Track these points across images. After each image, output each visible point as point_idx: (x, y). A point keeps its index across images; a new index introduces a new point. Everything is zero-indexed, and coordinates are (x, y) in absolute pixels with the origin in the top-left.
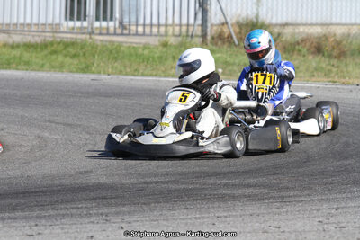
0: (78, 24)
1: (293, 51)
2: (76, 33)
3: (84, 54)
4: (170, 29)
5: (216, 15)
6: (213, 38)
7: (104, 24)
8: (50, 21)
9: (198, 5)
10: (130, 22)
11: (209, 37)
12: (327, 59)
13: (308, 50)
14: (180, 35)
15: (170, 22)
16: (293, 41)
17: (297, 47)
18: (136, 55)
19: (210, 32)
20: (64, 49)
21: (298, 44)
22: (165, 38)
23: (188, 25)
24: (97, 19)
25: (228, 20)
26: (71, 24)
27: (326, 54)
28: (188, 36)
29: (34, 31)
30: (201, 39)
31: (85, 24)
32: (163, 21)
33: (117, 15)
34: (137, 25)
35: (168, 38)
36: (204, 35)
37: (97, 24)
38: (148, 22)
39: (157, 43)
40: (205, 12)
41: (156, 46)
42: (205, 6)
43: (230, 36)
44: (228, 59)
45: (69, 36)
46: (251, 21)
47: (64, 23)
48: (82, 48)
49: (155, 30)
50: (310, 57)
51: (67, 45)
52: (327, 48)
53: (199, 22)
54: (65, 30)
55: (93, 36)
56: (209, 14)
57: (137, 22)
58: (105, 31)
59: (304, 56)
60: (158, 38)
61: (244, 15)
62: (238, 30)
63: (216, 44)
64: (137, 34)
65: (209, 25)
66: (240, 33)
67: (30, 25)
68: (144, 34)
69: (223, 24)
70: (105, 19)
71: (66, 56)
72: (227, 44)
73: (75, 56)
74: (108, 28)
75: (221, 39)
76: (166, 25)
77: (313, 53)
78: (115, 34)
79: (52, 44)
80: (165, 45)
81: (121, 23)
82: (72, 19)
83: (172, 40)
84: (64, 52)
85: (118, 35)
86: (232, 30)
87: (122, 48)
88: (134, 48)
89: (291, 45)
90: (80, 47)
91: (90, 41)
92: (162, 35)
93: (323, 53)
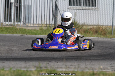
1: (87, 32)
3: (13, 32)
5: (60, 19)
9: (53, 16)
12: (100, 36)
13: (93, 32)
14: (47, 26)
15: (43, 23)
17: (89, 31)
21: (89, 30)
22: (41, 27)
24: (17, 21)
26: (7, 23)
28: (49, 27)
34: (31, 24)
35: (43, 27)
39: (39, 29)
40: (56, 18)
41: (38, 30)
42: (56, 16)
45: (7, 26)
48: (12, 30)
51: (7, 28)
52: (100, 31)
54: (5, 24)
60: (38, 28)
68: (33, 26)
71: (6, 32)
77: (95, 33)
79: (1, 28)
80: (41, 29)
83: (44, 28)
84: (6, 31)
87: (27, 30)
88: (30, 30)
89: (86, 30)
90: (11, 29)
91: (14, 28)
92: (40, 27)
93: (98, 33)
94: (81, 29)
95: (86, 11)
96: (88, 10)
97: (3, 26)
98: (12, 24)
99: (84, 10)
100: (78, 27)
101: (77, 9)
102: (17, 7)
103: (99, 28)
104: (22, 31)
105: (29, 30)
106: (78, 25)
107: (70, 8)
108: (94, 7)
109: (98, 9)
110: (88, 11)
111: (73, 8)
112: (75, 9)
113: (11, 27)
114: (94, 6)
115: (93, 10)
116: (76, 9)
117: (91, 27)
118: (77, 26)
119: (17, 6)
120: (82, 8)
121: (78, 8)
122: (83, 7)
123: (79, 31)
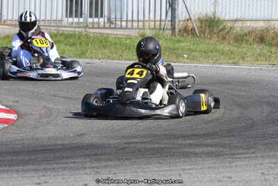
0: (76, 20)
1: (242, 41)
2: (74, 27)
3: (80, 43)
4: (147, 24)
5: (182, 13)
6: (180, 31)
7: (96, 20)
8: (54, 18)
9: (168, 5)
10: (116, 18)
11: (177, 30)
12: (268, 47)
13: (253, 40)
14: (154, 29)
15: (147, 18)
17: (245, 38)
18: (121, 44)
19: (178, 26)
21: (246, 35)
22: (142, 31)
23: (161, 21)
24: (91, 16)
25: (192, 17)
26: (70, 20)
27: (267, 43)
28: (160, 29)
30: (171, 32)
31: (81, 20)
32: (141, 18)
33: (106, 13)
34: (121, 21)
35: (145, 31)
36: (173, 29)
37: (90, 20)
38: (130, 18)
39: (137, 35)
40: (174, 11)
42: (174, 6)
43: (193, 29)
44: (192, 47)
45: (69, 29)
46: (210, 18)
48: (79, 39)
49: (135, 24)
50: (255, 46)
52: (268, 38)
53: (169, 18)
54: (66, 25)
55: (87, 30)
56: (177, 12)
57: (121, 18)
58: (96, 26)
59: (250, 44)
61: (204, 13)
62: (199, 24)
63: (183, 36)
64: (121, 28)
65: (177, 20)
66: (201, 27)
68: (126, 28)
69: (188, 20)
70: (96, 16)
72: (191, 35)
73: (73, 44)
74: (99, 23)
75: (186, 31)
76: (144, 21)
77: (257, 42)
78: (104, 28)
79: (56, 36)
80: (143, 36)
81: (109, 19)
82: (71, 16)
83: (148, 33)
84: (65, 42)
85: (107, 28)
86: (194, 24)
87: (109, 39)
88: (118, 38)
89: (240, 35)
90: (77, 38)
91: (85, 33)
92: (140, 29)
93: (265, 44)
94: (228, 32)
100: (221, 30)
103: (268, 31)
118: (221, 27)
123: (224, 38)
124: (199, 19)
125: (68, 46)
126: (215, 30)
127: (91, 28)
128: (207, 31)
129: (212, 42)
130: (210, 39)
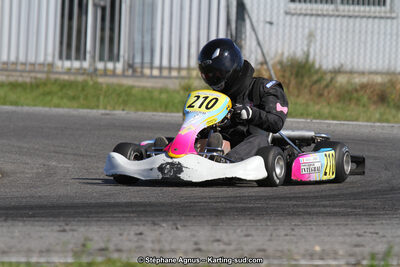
0: (76, 64)
1: (350, 100)
2: (75, 74)
3: (86, 98)
7: (110, 65)
8: (41, 59)
10: (142, 63)
12: (394, 111)
13: (369, 98)
15: (193, 64)
16: (350, 88)
17: (355, 95)
18: (152, 98)
20: (61, 90)
21: (356, 91)
22: (186, 81)
24: (101, 59)
25: (268, 59)
26: (67, 64)
27: (392, 104)
29: (20, 71)
31: (86, 65)
32: (184, 63)
34: (152, 68)
35: (192, 81)
37: (100, 66)
38: (166, 64)
39: (177, 87)
41: (175, 91)
42: (238, 41)
45: (66, 77)
47: (59, 63)
48: (83, 89)
49: (174, 73)
50: (372, 108)
51: (64, 86)
52: (394, 96)
54: (60, 70)
55: (95, 78)
56: (244, 50)
57: (152, 62)
58: (109, 73)
59: (364, 106)
60: (177, 82)
64: (151, 76)
67: (15, 64)
68: (160, 77)
69: (262, 64)
70: (110, 59)
71: (62, 98)
73: (74, 98)
74: (115, 69)
76: (189, 69)
77: (375, 103)
78: (123, 75)
79: (45, 84)
80: (187, 88)
81: (131, 66)
82: (69, 58)
83: (196, 84)
84: (60, 94)
85: (127, 76)
86: (272, 72)
87: (134, 91)
88: (148, 91)
89: (347, 92)
90: (80, 88)
91: (91, 83)
92: (183, 78)
93: (388, 103)
94: (327, 86)
95: (351, 20)
96: (356, 17)
97: (53, 77)
98: (85, 70)
99: (344, 16)
100: (316, 82)
101: (318, 15)
102: (103, 9)
103: (393, 84)
104: (119, 95)
105: (144, 88)
106: (317, 71)
107: (293, 12)
108: (378, 8)
109: (394, 15)
110: (358, 20)
111: (303, 12)
112: (312, 15)
113: (80, 78)
114: (379, 4)
115: (375, 17)
116: (314, 12)
117: (364, 80)
118: (315, 78)
119: (102, 3)
120: (337, 10)
121: (322, 10)
122: (341, 7)
123: (321, 95)
124: (281, 63)
125: (65, 101)
126: (306, 81)
127: (101, 75)
128: (293, 82)
129: (301, 100)
130: (298, 96)
